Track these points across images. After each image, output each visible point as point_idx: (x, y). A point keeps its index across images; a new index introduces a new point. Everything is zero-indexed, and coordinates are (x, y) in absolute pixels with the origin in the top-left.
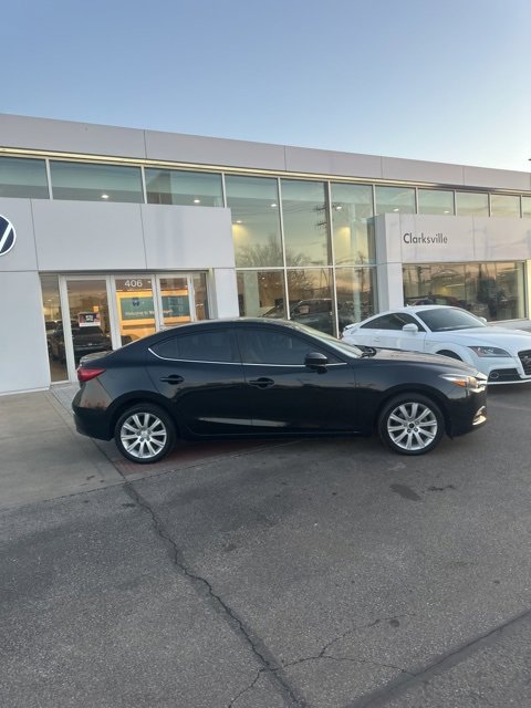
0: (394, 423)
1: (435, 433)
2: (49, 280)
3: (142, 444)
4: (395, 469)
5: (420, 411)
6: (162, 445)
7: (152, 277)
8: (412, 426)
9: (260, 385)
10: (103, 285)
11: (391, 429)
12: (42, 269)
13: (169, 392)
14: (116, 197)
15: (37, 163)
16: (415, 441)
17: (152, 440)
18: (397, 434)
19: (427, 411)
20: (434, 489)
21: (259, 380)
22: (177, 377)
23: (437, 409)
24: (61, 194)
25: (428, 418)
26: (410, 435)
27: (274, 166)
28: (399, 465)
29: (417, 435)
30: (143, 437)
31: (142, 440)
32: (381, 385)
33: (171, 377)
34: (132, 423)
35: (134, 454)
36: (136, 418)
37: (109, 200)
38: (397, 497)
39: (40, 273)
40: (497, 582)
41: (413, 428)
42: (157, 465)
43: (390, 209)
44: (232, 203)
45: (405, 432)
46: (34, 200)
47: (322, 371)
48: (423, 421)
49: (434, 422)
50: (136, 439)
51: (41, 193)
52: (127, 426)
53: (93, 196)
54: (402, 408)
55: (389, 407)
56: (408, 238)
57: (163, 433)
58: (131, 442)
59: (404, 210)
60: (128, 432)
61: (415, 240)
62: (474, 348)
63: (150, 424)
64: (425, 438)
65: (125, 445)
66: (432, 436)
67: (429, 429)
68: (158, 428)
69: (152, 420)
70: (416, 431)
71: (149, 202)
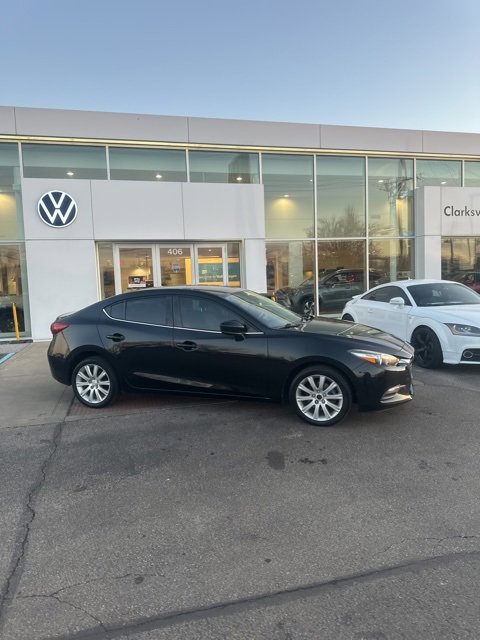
0: (303, 393)
1: (340, 407)
2: (104, 246)
3: (92, 391)
4: (290, 437)
5: (327, 383)
6: (107, 393)
7: (191, 246)
8: (319, 397)
9: (186, 348)
10: (148, 253)
11: (299, 399)
12: (97, 238)
13: (110, 345)
14: (170, 177)
15: (99, 149)
16: (321, 413)
17: (99, 388)
18: (305, 403)
19: (334, 385)
20: (306, 461)
21: (186, 343)
22: (120, 335)
23: (345, 383)
24: (117, 175)
25: (335, 391)
26: (317, 406)
27: (309, 144)
28: (298, 433)
29: (323, 406)
30: (92, 385)
31: (92, 387)
32: (289, 353)
33: (115, 335)
34: (85, 373)
35: (86, 398)
36: (87, 368)
37: (162, 180)
38: (265, 463)
39: (96, 242)
40: (268, 561)
41: (319, 400)
42: (101, 410)
43: (436, 182)
44: (268, 179)
45: (313, 403)
46: (93, 181)
47: (239, 339)
48: (330, 393)
49: (340, 396)
50: (88, 386)
51: (100, 174)
52: (81, 374)
53: (148, 176)
54: (310, 379)
55: (298, 377)
56: (449, 211)
57: (108, 383)
59: (452, 183)
60: (83, 380)
61: (457, 213)
62: (450, 325)
63: (98, 374)
64: (331, 410)
65: (80, 390)
66: (338, 409)
67: (336, 402)
68: (104, 379)
69: (99, 372)
70: (324, 403)
71: (191, 181)
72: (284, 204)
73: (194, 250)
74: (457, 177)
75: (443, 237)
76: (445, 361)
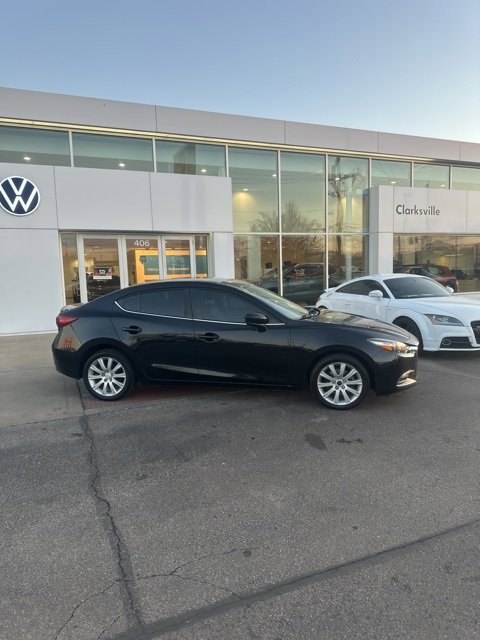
0: (324, 380)
1: (360, 392)
2: (68, 237)
3: (106, 384)
4: (317, 421)
5: (348, 370)
6: (122, 385)
7: (158, 238)
8: (339, 383)
9: (208, 339)
10: (114, 244)
11: (320, 385)
12: (61, 227)
13: (128, 340)
14: (132, 166)
15: (60, 135)
16: (341, 398)
17: (114, 381)
18: (326, 389)
19: (354, 371)
20: (343, 441)
21: (207, 334)
22: (136, 328)
23: (363, 369)
24: (81, 162)
25: (355, 377)
26: (338, 392)
27: (276, 140)
28: (323, 418)
29: (343, 391)
30: (106, 378)
31: (106, 380)
32: (313, 345)
33: (131, 327)
34: (98, 366)
35: (98, 391)
36: (101, 361)
37: (126, 168)
38: (307, 445)
39: (60, 231)
40: (356, 528)
41: (340, 385)
42: (117, 402)
43: (387, 182)
44: (234, 173)
45: (333, 389)
46: (56, 167)
47: (262, 330)
48: (350, 379)
49: (359, 382)
50: (101, 379)
51: (64, 161)
52: (93, 367)
53: (112, 164)
54: (331, 367)
55: (319, 365)
56: (400, 210)
57: (123, 375)
58: (97, 381)
59: (401, 183)
60: (95, 373)
61: (407, 212)
62: (430, 316)
63: (113, 367)
64: (350, 395)
65: (92, 383)
66: (357, 394)
67: (355, 387)
68: (119, 371)
69: (114, 364)
70: (343, 388)
71: (158, 171)
72: (243, 197)
73: (162, 242)
74: (407, 177)
75: (395, 234)
76: (425, 349)
